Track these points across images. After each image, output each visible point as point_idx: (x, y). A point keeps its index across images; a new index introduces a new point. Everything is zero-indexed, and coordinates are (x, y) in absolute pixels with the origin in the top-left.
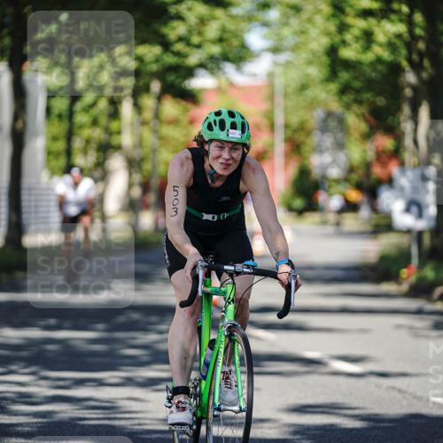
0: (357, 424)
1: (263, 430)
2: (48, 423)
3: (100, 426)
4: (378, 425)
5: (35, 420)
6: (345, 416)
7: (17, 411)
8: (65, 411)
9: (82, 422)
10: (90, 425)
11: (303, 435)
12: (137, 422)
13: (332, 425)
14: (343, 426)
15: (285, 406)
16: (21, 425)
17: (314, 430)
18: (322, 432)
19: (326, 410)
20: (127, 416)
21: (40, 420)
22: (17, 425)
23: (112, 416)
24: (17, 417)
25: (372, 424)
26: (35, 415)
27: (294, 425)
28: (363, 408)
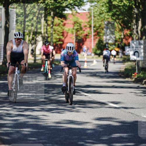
0: (118, 124)
1: (87, 126)
2: (16, 123)
3: (34, 124)
4: (124, 124)
5: (12, 122)
6: (114, 121)
7: (6, 119)
8: (22, 119)
9: (28, 123)
10: (30, 124)
11: (100, 127)
12: (45, 123)
13: (109, 124)
14: (113, 125)
15: (94, 118)
16: (8, 124)
17: (104, 126)
18: (106, 127)
19: (108, 119)
20: (42, 121)
21: (14, 122)
22: (6, 124)
23: (37, 121)
24: (6, 121)
25: (123, 124)
26: (12, 120)
27: (97, 124)
28: (120, 119)
